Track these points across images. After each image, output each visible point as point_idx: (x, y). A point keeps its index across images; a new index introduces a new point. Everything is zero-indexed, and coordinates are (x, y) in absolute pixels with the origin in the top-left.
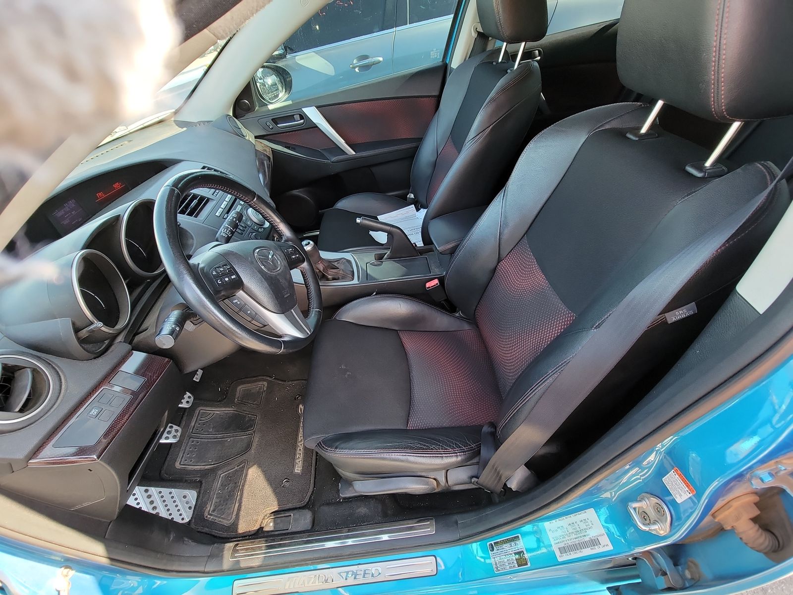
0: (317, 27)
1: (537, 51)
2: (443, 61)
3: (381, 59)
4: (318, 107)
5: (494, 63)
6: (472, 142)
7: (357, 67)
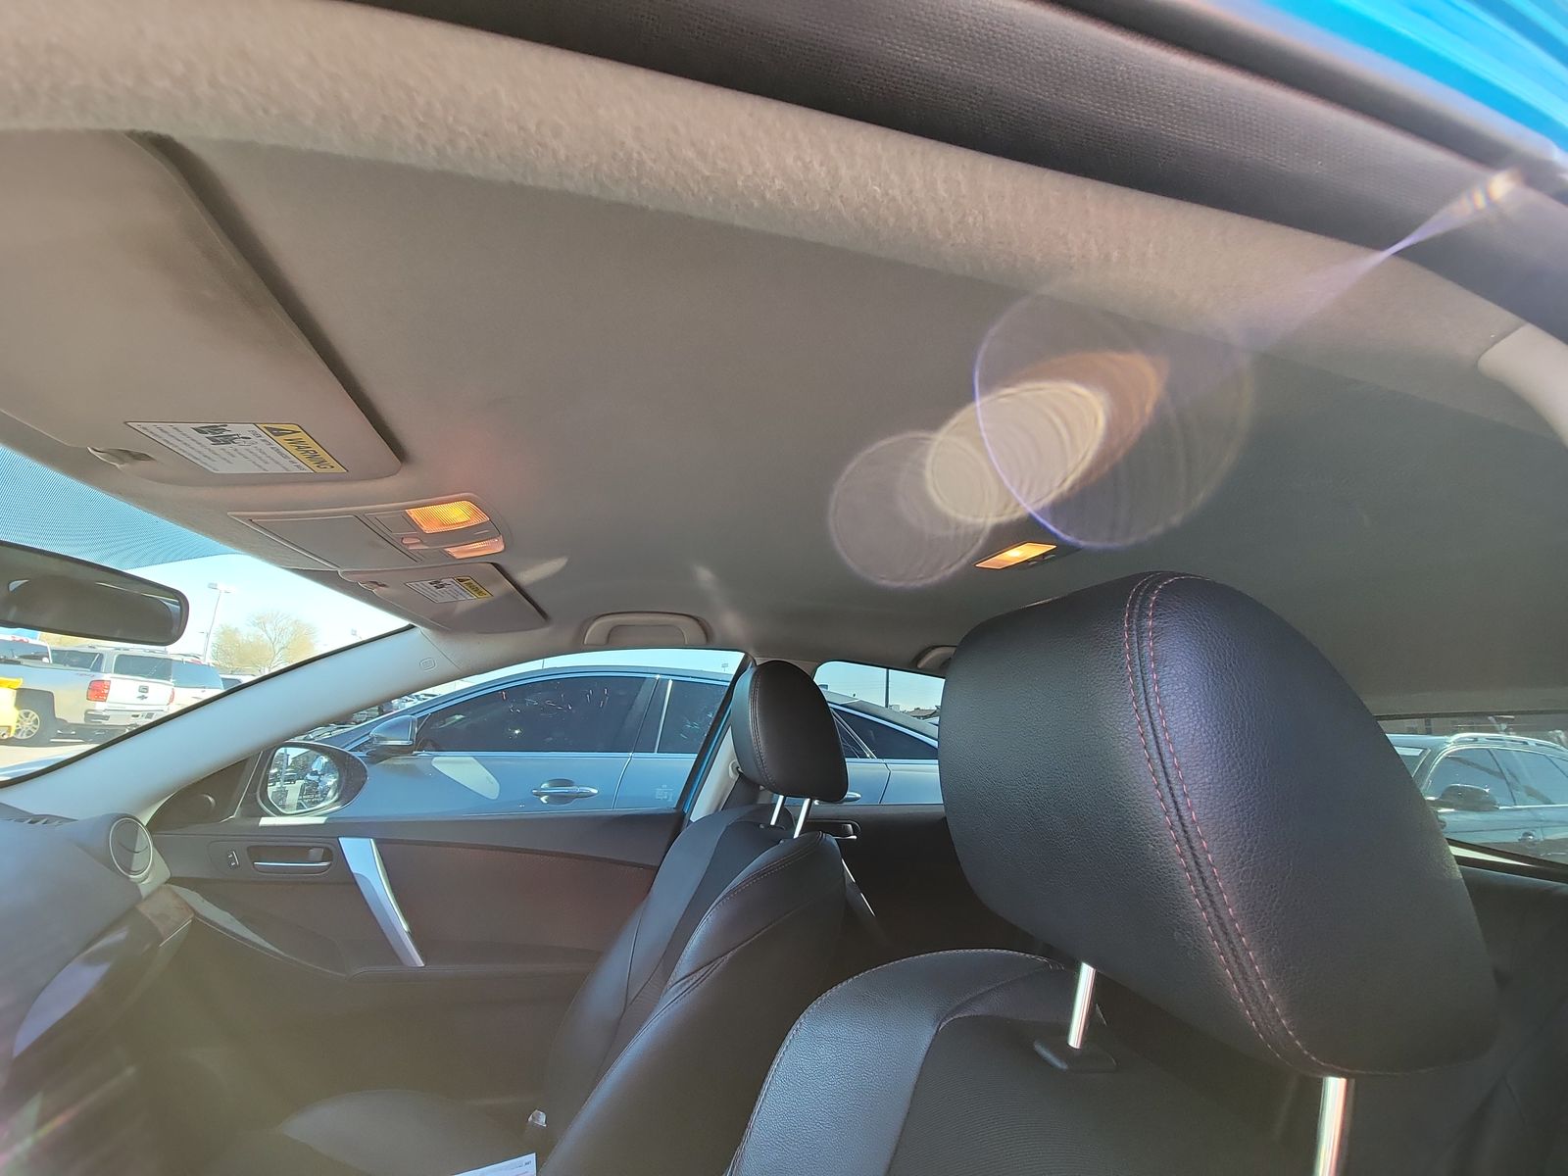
0: (517, 732)
1: (850, 826)
2: (677, 807)
3: (595, 791)
4: (378, 843)
5: (762, 826)
6: (681, 986)
7: (546, 794)
